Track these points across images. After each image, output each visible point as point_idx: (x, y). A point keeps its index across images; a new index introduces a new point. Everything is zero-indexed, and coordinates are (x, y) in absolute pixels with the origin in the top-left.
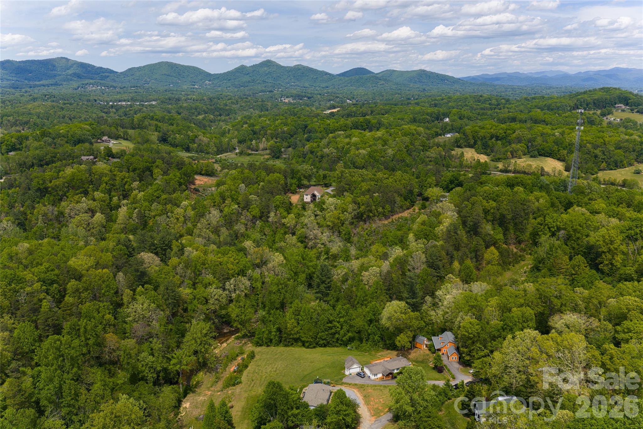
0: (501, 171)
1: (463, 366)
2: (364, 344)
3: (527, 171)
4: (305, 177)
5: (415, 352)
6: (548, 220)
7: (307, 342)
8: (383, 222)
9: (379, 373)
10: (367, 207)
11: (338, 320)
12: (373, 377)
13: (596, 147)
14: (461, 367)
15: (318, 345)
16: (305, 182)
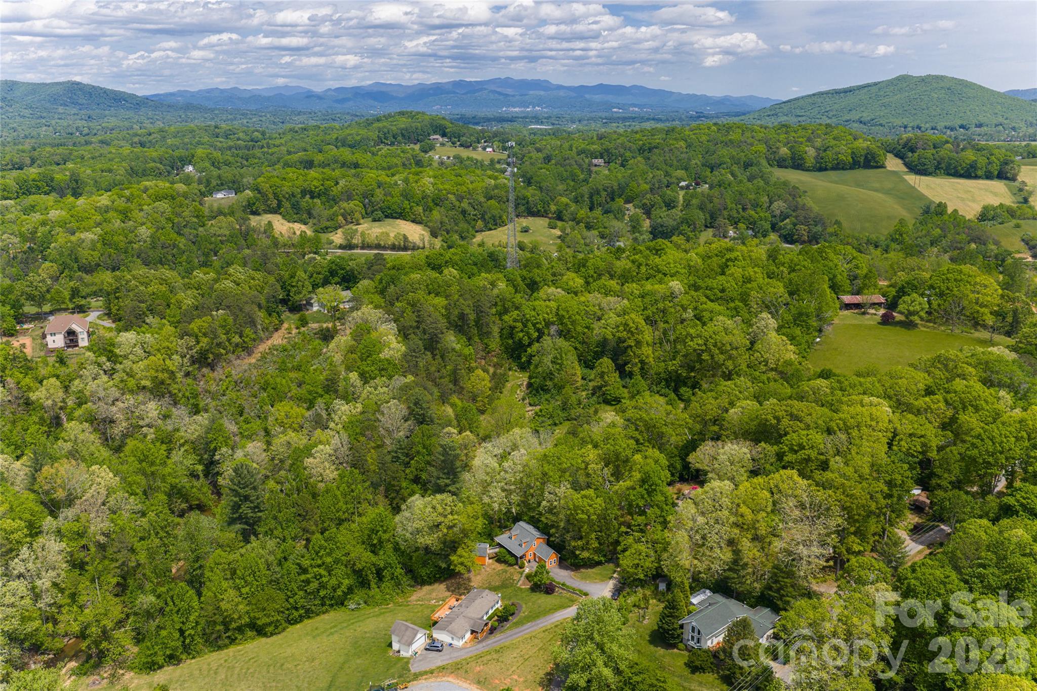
0: (341, 247)
2: (374, 591)
3: (382, 243)
4: (30, 298)
5: (478, 574)
6: (530, 314)
7: (270, 624)
8: (246, 361)
9: (467, 631)
12: (459, 643)
13: (460, 199)
14: (570, 572)
15: (292, 622)
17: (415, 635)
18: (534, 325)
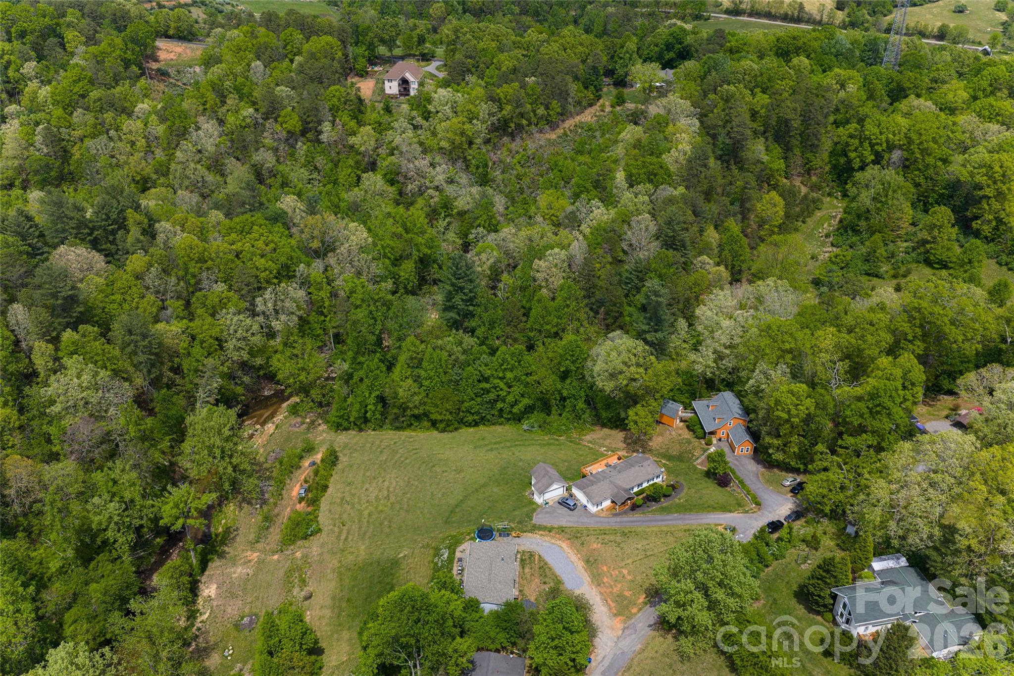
0: (728, 12)
1: (765, 467)
2: (554, 417)
3: (773, 11)
4: (383, 41)
5: (661, 435)
6: (870, 128)
8: (547, 136)
9: (606, 499)
10: (517, 107)
11: (501, 375)
12: (593, 509)
14: (761, 469)
16: (382, 50)
17: (550, 485)
18: (872, 146)
